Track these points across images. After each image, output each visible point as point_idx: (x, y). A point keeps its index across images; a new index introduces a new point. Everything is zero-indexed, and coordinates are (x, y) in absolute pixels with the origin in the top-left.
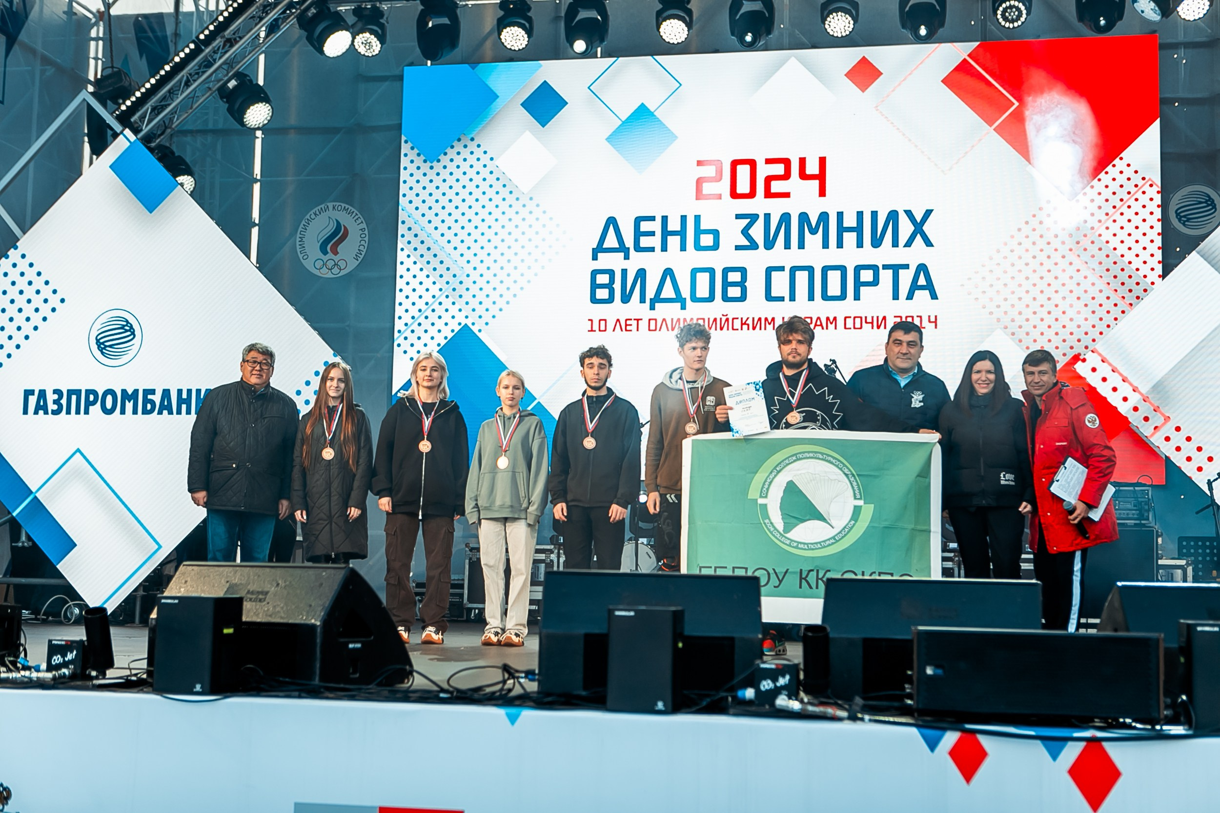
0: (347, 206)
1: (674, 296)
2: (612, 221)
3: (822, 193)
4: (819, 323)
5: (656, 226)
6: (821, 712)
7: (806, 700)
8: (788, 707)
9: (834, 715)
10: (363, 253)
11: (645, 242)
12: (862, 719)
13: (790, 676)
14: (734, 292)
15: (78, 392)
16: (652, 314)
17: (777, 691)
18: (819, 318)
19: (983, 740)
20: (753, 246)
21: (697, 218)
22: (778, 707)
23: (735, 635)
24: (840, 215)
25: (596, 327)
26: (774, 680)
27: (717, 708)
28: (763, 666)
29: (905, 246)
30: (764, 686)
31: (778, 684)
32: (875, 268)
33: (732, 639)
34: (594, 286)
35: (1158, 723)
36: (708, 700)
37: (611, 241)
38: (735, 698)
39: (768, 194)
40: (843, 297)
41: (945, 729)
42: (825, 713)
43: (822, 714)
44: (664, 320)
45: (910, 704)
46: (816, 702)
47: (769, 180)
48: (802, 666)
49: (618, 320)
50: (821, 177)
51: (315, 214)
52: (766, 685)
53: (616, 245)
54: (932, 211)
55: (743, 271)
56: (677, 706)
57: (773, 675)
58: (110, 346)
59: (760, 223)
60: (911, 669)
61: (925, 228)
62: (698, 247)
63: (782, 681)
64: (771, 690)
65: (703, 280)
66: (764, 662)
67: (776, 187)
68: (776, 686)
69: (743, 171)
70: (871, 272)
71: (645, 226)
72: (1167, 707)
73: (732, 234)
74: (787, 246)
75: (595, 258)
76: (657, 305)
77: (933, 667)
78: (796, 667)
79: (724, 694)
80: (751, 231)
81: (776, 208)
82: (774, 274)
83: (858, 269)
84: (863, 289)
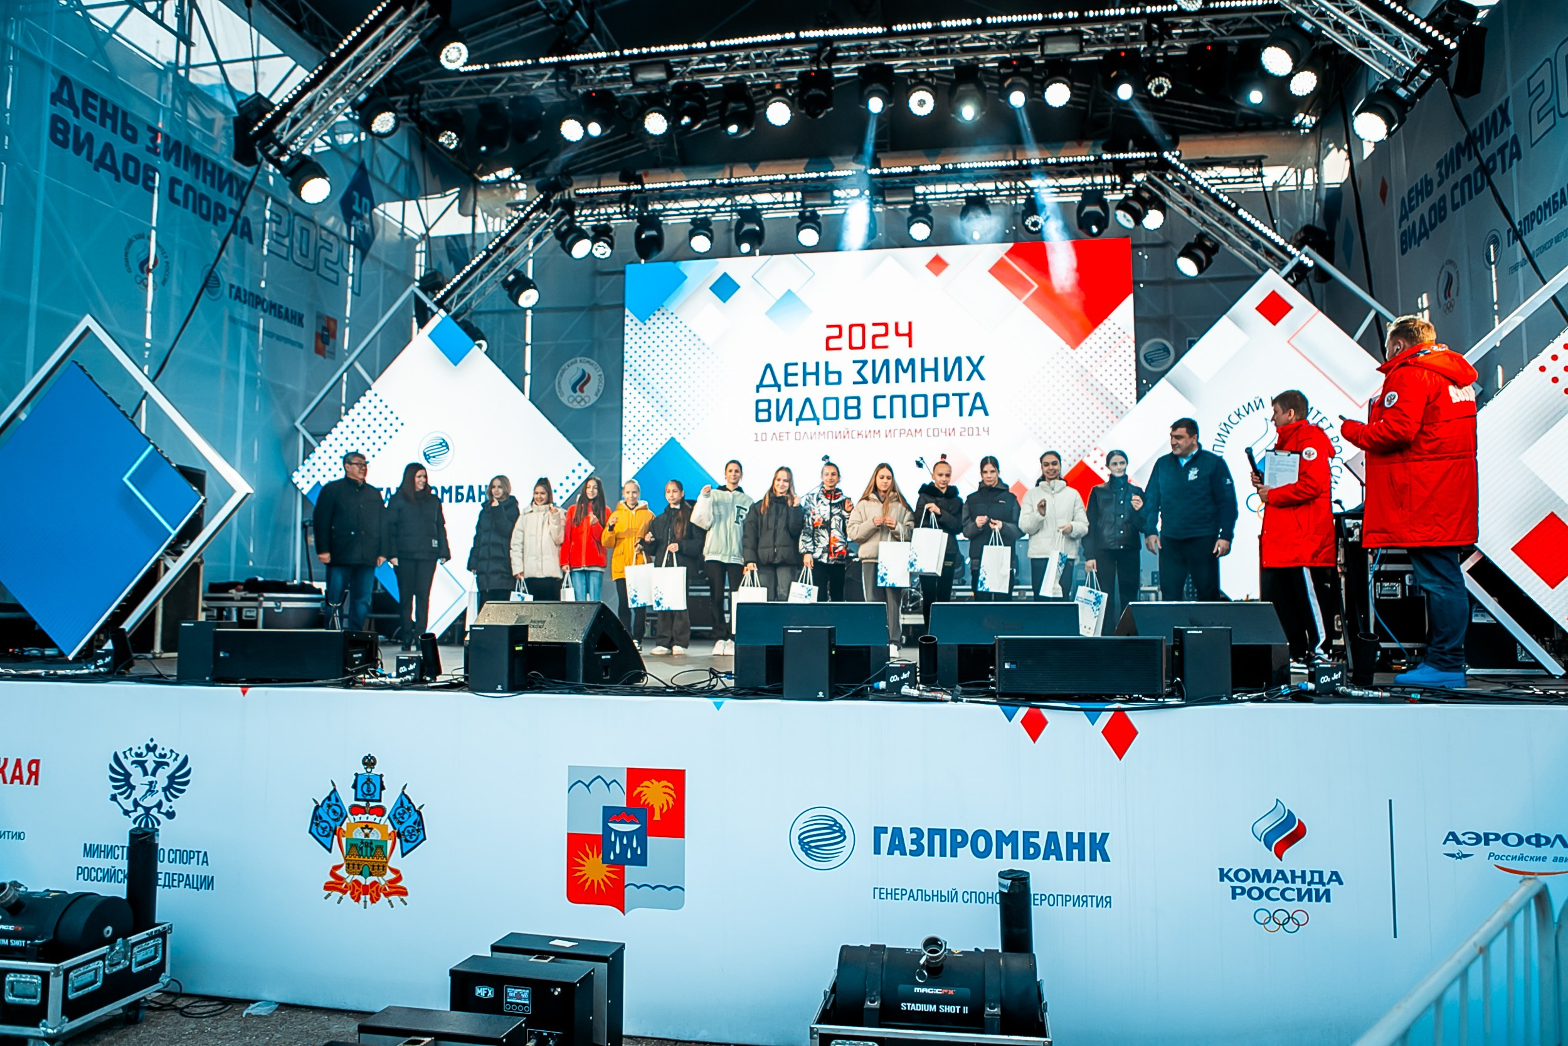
0: (589, 360)
1: (812, 416)
2: (769, 366)
3: (910, 345)
5: (799, 369)
6: (933, 696)
7: (921, 689)
8: (910, 693)
9: (942, 698)
10: (601, 392)
11: (791, 380)
12: (962, 701)
13: (910, 672)
14: (852, 413)
16: (797, 429)
17: (901, 683)
18: (909, 429)
19: (1044, 713)
20: (865, 382)
21: (827, 363)
22: (903, 694)
23: (870, 645)
24: (923, 360)
25: (759, 438)
26: (900, 675)
27: (859, 695)
28: (890, 666)
29: (967, 380)
30: (892, 679)
31: (902, 678)
32: (947, 396)
33: (869, 647)
34: (758, 411)
35: (1160, 697)
36: (854, 690)
37: (769, 380)
38: (872, 688)
39: (874, 347)
40: (926, 415)
41: (1019, 706)
42: (936, 697)
43: (933, 698)
44: (805, 433)
45: (994, 690)
46: (928, 690)
47: (874, 337)
48: (918, 665)
49: (774, 433)
50: (909, 335)
51: (568, 365)
52: (894, 679)
53: (772, 383)
54: (984, 356)
56: (833, 695)
57: (899, 671)
58: (433, 457)
59: (869, 366)
60: (994, 665)
61: (980, 368)
62: (827, 383)
63: (905, 676)
64: (897, 682)
65: (831, 405)
67: (879, 341)
68: (900, 679)
69: (857, 331)
70: (944, 398)
71: (791, 369)
72: (1168, 686)
73: (850, 374)
75: (757, 391)
76: (800, 422)
77: (1009, 664)
78: (914, 665)
79: (864, 686)
80: (863, 372)
81: (880, 356)
82: (879, 400)
83: (935, 396)
84: (939, 409)
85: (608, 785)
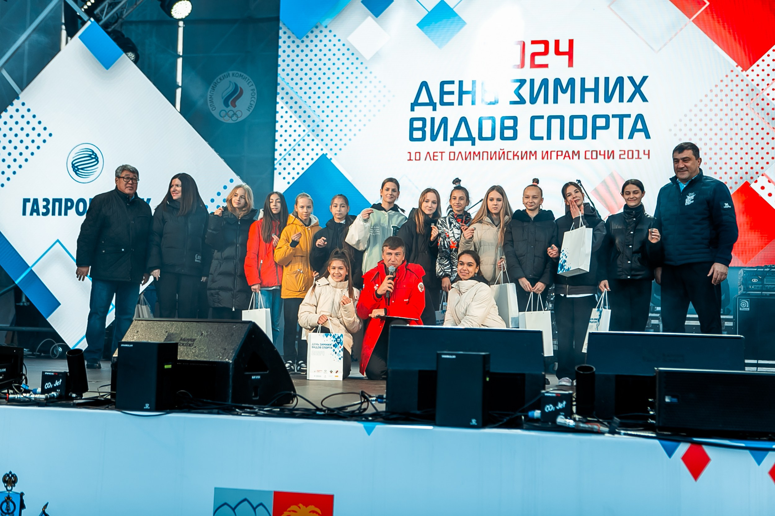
0: (242, 74)
1: (467, 136)
2: (424, 84)
3: (571, 64)
4: (567, 155)
5: (455, 88)
6: (589, 427)
7: (577, 419)
8: (565, 424)
9: (599, 430)
10: (253, 106)
11: (447, 98)
12: (619, 433)
13: (566, 402)
14: (509, 133)
15: (60, 200)
16: (452, 149)
17: (557, 413)
18: (567, 152)
19: (707, 449)
20: (522, 101)
21: (484, 82)
22: (558, 424)
23: (526, 372)
24: (583, 80)
25: (413, 157)
26: (555, 405)
27: (513, 424)
28: (546, 394)
29: (628, 101)
30: (547, 409)
31: (558, 408)
32: (607, 117)
33: (523, 375)
34: (412, 129)
36: (508, 418)
37: (424, 98)
38: (526, 416)
39: (533, 65)
40: (584, 137)
41: (679, 441)
42: (592, 428)
43: (589, 429)
44: (460, 153)
45: (653, 423)
46: (584, 421)
47: (534, 55)
48: (574, 395)
49: (428, 153)
50: (570, 54)
51: (220, 79)
52: (549, 408)
53: (427, 101)
54: (647, 77)
55: (515, 119)
56: (486, 422)
57: (555, 400)
58: (82, 169)
59: (527, 86)
60: (654, 397)
61: (642, 89)
62: (484, 102)
63: (560, 406)
64: (552, 411)
65: (487, 124)
66: (547, 392)
67: (539, 60)
68: (556, 409)
70: (604, 120)
71: (447, 88)
73: (507, 93)
74: (546, 101)
75: (412, 110)
76: (455, 142)
77: (670, 397)
78: (571, 395)
79: (519, 414)
80: (521, 92)
81: (538, 75)
82: (536, 121)
83: (595, 117)
84: (598, 131)
85: (254, 509)
